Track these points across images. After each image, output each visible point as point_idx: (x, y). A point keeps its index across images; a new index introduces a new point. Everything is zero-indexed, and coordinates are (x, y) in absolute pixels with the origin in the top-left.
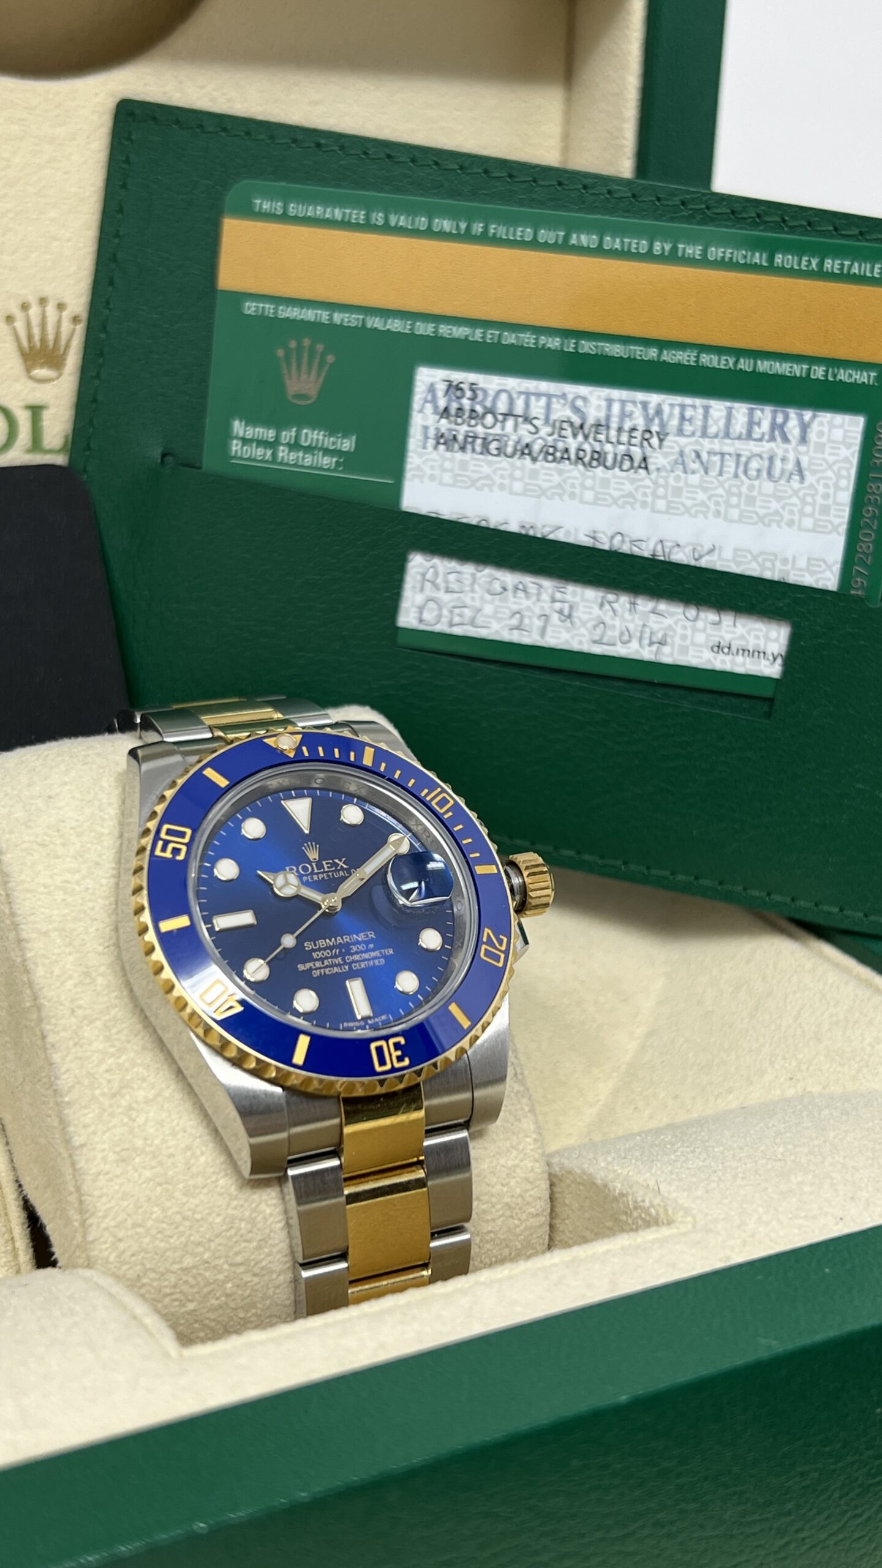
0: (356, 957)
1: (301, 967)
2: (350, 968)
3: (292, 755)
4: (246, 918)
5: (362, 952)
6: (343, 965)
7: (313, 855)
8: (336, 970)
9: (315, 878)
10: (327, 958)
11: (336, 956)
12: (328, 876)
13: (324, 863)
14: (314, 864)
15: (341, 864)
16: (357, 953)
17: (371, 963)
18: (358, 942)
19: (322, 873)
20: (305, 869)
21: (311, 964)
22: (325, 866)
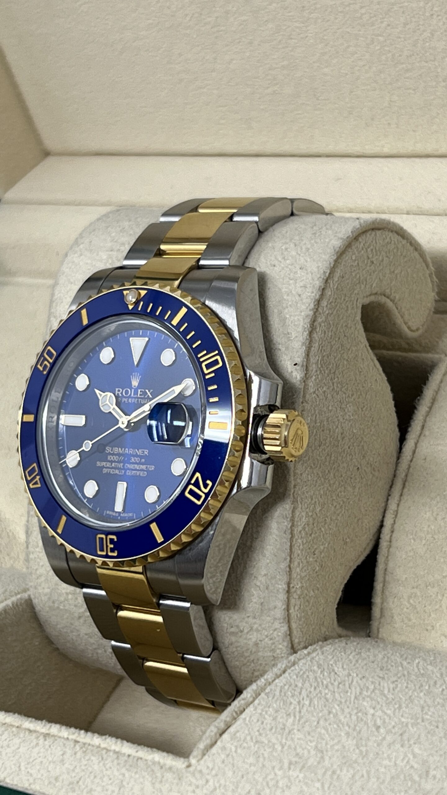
0: (131, 466)
1: (99, 464)
2: (125, 472)
3: (131, 307)
4: (79, 420)
5: (136, 463)
6: (122, 469)
7: (135, 383)
8: (117, 472)
9: (130, 400)
10: (115, 462)
11: (119, 462)
12: (138, 401)
13: (139, 391)
14: (133, 390)
15: (149, 394)
16: (133, 463)
17: (138, 473)
18: (137, 456)
19: (135, 398)
20: (127, 392)
21: (105, 463)
22: (139, 393)
